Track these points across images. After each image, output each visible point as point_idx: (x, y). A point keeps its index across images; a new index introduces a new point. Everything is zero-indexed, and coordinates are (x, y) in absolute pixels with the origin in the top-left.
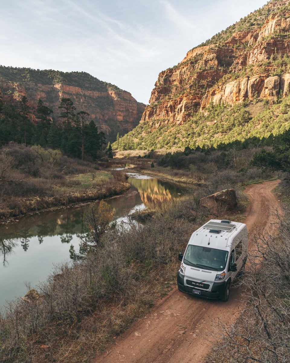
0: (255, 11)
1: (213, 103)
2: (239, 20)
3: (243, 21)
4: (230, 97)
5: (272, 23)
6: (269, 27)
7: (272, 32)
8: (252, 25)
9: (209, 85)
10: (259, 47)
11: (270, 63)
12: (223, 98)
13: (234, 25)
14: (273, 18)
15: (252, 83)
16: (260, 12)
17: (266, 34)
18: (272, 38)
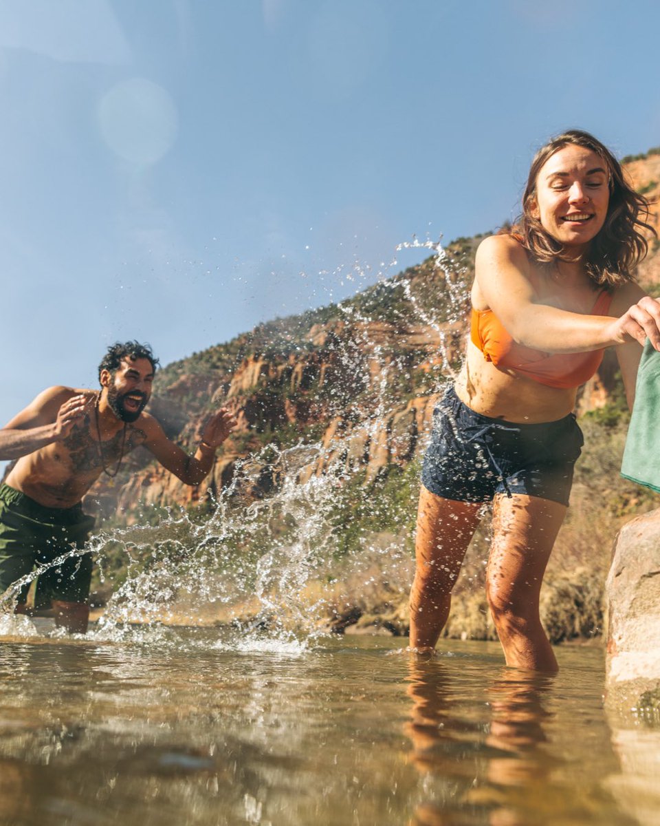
0: (220, 346)
1: (145, 500)
2: (190, 355)
3: (198, 357)
4: (180, 491)
5: (254, 369)
6: (250, 373)
7: (255, 382)
8: (215, 366)
9: (134, 466)
10: (233, 405)
11: (252, 436)
12: (166, 492)
13: (182, 362)
14: (256, 360)
15: (222, 469)
16: (227, 347)
17: (245, 384)
18: (255, 393)
